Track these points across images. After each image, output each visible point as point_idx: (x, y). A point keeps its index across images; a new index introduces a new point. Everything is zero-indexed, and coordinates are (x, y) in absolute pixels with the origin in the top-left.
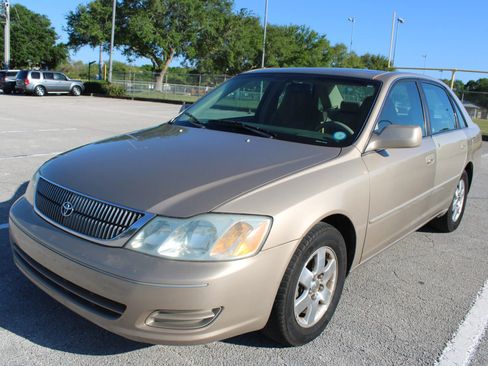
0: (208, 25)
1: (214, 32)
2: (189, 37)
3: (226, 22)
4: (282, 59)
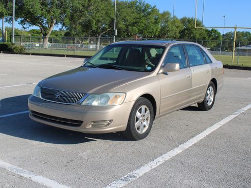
0: (77, 3)
1: (81, 8)
4: (128, 23)
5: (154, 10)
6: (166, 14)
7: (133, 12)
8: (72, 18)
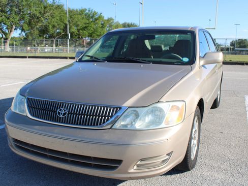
0: (34, 10)
3: (45, 8)
4: (79, 28)
6: (109, 20)
7: (83, 18)
8: (30, 24)
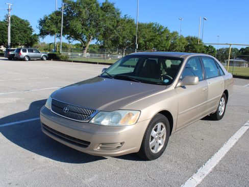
2: (99, 30)
3: (118, 22)
5: (166, 30)
6: (174, 33)
7: (150, 31)
8: (104, 35)
